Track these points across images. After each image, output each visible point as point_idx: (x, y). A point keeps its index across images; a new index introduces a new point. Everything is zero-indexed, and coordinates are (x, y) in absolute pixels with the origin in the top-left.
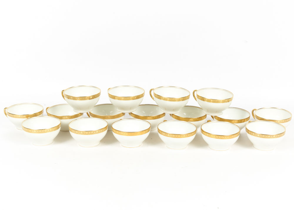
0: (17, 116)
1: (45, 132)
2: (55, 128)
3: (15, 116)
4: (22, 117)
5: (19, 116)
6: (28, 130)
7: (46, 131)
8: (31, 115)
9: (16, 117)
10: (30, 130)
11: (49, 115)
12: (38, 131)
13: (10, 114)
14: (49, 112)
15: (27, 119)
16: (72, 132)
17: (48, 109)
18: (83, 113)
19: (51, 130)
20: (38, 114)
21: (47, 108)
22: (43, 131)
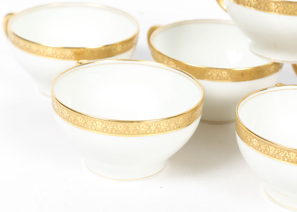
0: (42, 50)
1: (138, 133)
2: (181, 118)
3: (34, 47)
4: (59, 53)
5: (50, 52)
6: (73, 115)
7: (143, 127)
8: (92, 51)
9: (36, 53)
10: (80, 118)
11: (160, 56)
12: (110, 127)
13: (17, 39)
14: (159, 43)
15: (74, 63)
16: (249, 143)
17: (155, 33)
18: (282, 64)
19: (164, 125)
20: (119, 48)
21: (152, 30)
22: (131, 126)
